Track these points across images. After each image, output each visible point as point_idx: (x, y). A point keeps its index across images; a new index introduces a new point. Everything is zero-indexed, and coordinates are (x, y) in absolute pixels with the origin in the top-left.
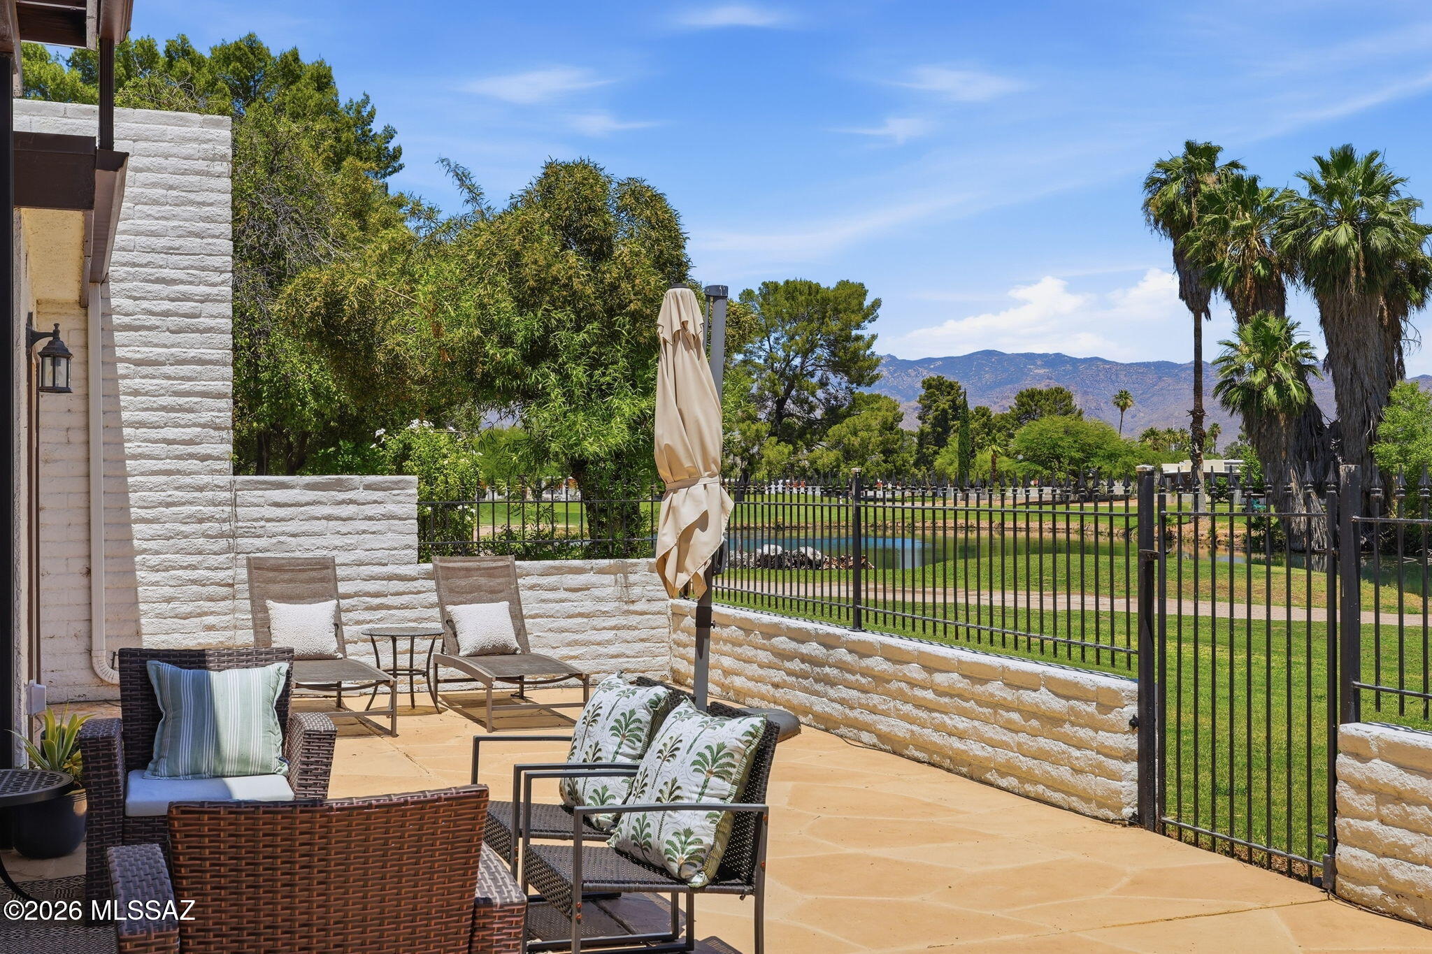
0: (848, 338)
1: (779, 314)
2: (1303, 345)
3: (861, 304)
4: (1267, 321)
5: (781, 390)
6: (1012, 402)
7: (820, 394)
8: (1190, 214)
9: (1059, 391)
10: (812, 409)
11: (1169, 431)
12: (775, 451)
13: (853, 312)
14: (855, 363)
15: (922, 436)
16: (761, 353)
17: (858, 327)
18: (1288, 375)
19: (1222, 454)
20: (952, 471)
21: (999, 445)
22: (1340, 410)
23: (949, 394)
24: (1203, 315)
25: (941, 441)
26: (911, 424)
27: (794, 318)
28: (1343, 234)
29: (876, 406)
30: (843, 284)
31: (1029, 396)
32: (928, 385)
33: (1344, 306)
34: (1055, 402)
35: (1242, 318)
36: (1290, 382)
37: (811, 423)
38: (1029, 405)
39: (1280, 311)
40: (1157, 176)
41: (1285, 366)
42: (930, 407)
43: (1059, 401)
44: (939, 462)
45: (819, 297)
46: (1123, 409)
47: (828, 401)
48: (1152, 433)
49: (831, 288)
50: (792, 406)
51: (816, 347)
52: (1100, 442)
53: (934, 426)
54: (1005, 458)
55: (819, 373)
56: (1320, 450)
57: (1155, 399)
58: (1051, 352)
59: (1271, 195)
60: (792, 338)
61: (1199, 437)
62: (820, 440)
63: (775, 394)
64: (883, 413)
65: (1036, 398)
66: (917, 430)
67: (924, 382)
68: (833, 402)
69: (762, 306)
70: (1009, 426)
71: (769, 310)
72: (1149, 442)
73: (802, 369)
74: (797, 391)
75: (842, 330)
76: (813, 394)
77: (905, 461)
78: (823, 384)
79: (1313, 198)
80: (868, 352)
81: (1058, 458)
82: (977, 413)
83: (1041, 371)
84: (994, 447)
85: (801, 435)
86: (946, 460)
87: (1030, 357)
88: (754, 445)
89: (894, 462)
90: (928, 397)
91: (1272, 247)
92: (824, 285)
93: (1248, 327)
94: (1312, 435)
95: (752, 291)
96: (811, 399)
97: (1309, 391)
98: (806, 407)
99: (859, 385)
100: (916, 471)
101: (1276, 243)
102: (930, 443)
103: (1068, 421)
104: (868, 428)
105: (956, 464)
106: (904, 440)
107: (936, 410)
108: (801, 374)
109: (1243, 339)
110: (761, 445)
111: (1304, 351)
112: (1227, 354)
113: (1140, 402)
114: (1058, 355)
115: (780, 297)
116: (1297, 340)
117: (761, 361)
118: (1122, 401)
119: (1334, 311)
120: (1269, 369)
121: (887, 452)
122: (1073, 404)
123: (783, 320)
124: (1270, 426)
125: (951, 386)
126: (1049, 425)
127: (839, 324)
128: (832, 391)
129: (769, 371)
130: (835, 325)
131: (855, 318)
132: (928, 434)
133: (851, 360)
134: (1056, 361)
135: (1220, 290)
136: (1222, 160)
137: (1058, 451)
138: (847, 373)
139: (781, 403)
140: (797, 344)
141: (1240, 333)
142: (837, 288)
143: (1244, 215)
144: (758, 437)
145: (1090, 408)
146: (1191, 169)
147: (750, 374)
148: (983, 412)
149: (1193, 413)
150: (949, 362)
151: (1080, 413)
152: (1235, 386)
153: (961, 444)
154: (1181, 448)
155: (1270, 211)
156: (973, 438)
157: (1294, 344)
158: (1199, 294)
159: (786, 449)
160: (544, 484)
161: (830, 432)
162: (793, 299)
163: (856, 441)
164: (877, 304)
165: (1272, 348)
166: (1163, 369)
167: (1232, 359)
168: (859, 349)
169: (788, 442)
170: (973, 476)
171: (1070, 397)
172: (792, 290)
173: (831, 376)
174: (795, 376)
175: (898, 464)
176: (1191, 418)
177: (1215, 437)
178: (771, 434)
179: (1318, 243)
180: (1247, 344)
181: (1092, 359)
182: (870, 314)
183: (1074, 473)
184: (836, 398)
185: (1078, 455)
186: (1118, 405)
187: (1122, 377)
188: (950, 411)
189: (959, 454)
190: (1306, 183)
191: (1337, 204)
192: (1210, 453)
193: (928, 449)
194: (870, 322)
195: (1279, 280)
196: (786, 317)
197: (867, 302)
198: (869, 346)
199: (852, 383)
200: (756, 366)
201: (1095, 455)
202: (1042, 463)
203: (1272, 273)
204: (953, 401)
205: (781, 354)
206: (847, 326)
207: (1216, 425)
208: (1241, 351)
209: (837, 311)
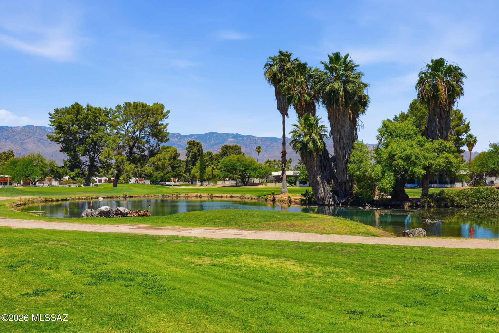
0: (157, 124)
1: (131, 115)
2: (322, 127)
3: (162, 112)
4: (309, 117)
5: (132, 144)
6: (220, 150)
7: (146, 145)
8: (281, 77)
9: (236, 146)
10: (143, 151)
11: (275, 161)
12: (128, 167)
13: (159, 115)
14: (160, 134)
15: (187, 162)
16: (123, 129)
17: (161, 120)
18: (317, 138)
19: (293, 169)
20: (198, 175)
21: (215, 165)
22: (336, 152)
23: (197, 147)
24: (286, 116)
25: (194, 164)
26: (183, 157)
27: (137, 116)
28: (337, 85)
29: (168, 150)
30: (156, 104)
31: (225, 148)
32: (189, 143)
33: (337, 112)
34: (235, 150)
35: (300, 116)
36: (317, 140)
37: (143, 156)
38: (226, 151)
39: (314, 114)
40: (269, 63)
41: (316, 134)
42: (190, 151)
43: (236, 149)
44: (193, 172)
45: (146, 109)
46: (259, 153)
47: (149, 148)
48: (268, 162)
49: (151, 105)
50: (136, 150)
51: (145, 128)
52: (250, 164)
53: (192, 158)
54: (216, 170)
55: (146, 138)
56: (328, 166)
57: (270, 150)
58: (235, 133)
59: (310, 70)
60: (136, 124)
61: (284, 161)
62: (146, 163)
63: (129, 145)
64: (170, 153)
65: (228, 148)
66: (185, 160)
67: (188, 142)
68: (151, 148)
69: (124, 111)
70: (219, 158)
71: (127, 113)
72: (268, 165)
73: (139, 136)
74: (137, 144)
75: (155, 121)
76: (144, 145)
77: (180, 171)
78: (148, 142)
79: (326, 71)
80: (165, 130)
81: (235, 170)
82: (208, 154)
83: (231, 140)
84: (212, 166)
85: (139, 161)
86: (195, 171)
87: (227, 135)
88: (121, 164)
89: (176, 171)
90: (190, 147)
91: (311, 90)
92: (148, 104)
93: (302, 119)
94: (325, 161)
95: (121, 106)
96: (143, 147)
97: (324, 144)
98: (141, 150)
99: (161, 142)
100: (185, 175)
101: (312, 88)
102: (190, 165)
103: (239, 156)
104: (165, 159)
105: (199, 172)
106: (181, 164)
107: (192, 153)
108: (139, 138)
109: (300, 124)
110: (123, 164)
111: (323, 129)
112: (294, 130)
113: (265, 151)
114: (237, 134)
115: (132, 107)
116: (320, 125)
117: (124, 133)
118: (259, 150)
119: (333, 114)
120: (310, 135)
121: (173, 168)
122: (241, 150)
123: (132, 117)
124: (310, 157)
125: (198, 144)
126: (232, 157)
127: (154, 119)
128: (151, 144)
129: (127, 136)
130: (152, 120)
131: (160, 117)
132: (189, 161)
133: (159, 132)
134: (236, 136)
135: (292, 105)
136: (292, 58)
137: (235, 167)
138: (157, 138)
139: (131, 149)
140: (138, 126)
141: (300, 122)
142: (153, 106)
143: (301, 77)
144: (122, 161)
145: (248, 153)
146: (282, 61)
147: (119, 137)
148: (210, 154)
149: (282, 153)
150: (199, 136)
151: (244, 154)
152: (297, 142)
153: (201, 165)
154: (279, 167)
155: (311, 76)
156: (205, 163)
157: (319, 126)
158: (284, 108)
159: (133, 166)
160: (37, 180)
161: (150, 160)
162: (136, 109)
163: (160, 163)
164: (168, 112)
165: (311, 128)
166: (273, 139)
167: (296, 131)
168: (162, 129)
169: (134, 163)
170: (206, 176)
171: (240, 148)
172: (136, 106)
173: (151, 138)
174: (137, 139)
175: (178, 172)
176: (281, 155)
177: (290, 163)
178: (128, 160)
179: (328, 88)
180: (302, 126)
181: (249, 136)
182: (165, 116)
183: (240, 175)
184: (152, 147)
185: (242, 169)
186: (257, 151)
187: (259, 142)
188: (197, 153)
189: (200, 168)
190: (323, 65)
191: (334, 74)
192: (288, 168)
193: (189, 166)
194: (166, 118)
195: (313, 102)
196: (134, 116)
197: (165, 111)
198: (165, 128)
199: (159, 141)
200: (122, 134)
201: (248, 169)
202: (230, 172)
203: (311, 99)
204: (199, 149)
205: (131, 130)
206: (157, 120)
207: (290, 159)
208: (300, 128)
209: (153, 114)
